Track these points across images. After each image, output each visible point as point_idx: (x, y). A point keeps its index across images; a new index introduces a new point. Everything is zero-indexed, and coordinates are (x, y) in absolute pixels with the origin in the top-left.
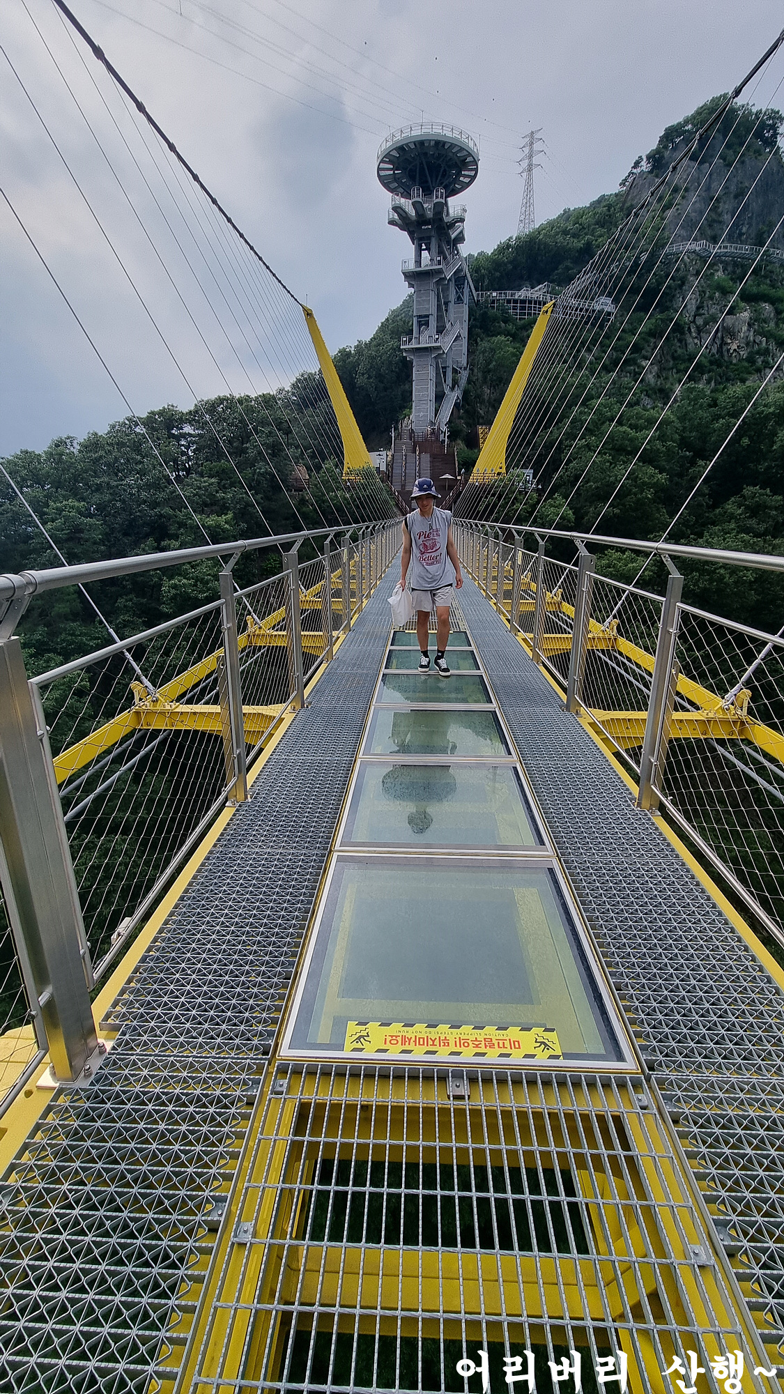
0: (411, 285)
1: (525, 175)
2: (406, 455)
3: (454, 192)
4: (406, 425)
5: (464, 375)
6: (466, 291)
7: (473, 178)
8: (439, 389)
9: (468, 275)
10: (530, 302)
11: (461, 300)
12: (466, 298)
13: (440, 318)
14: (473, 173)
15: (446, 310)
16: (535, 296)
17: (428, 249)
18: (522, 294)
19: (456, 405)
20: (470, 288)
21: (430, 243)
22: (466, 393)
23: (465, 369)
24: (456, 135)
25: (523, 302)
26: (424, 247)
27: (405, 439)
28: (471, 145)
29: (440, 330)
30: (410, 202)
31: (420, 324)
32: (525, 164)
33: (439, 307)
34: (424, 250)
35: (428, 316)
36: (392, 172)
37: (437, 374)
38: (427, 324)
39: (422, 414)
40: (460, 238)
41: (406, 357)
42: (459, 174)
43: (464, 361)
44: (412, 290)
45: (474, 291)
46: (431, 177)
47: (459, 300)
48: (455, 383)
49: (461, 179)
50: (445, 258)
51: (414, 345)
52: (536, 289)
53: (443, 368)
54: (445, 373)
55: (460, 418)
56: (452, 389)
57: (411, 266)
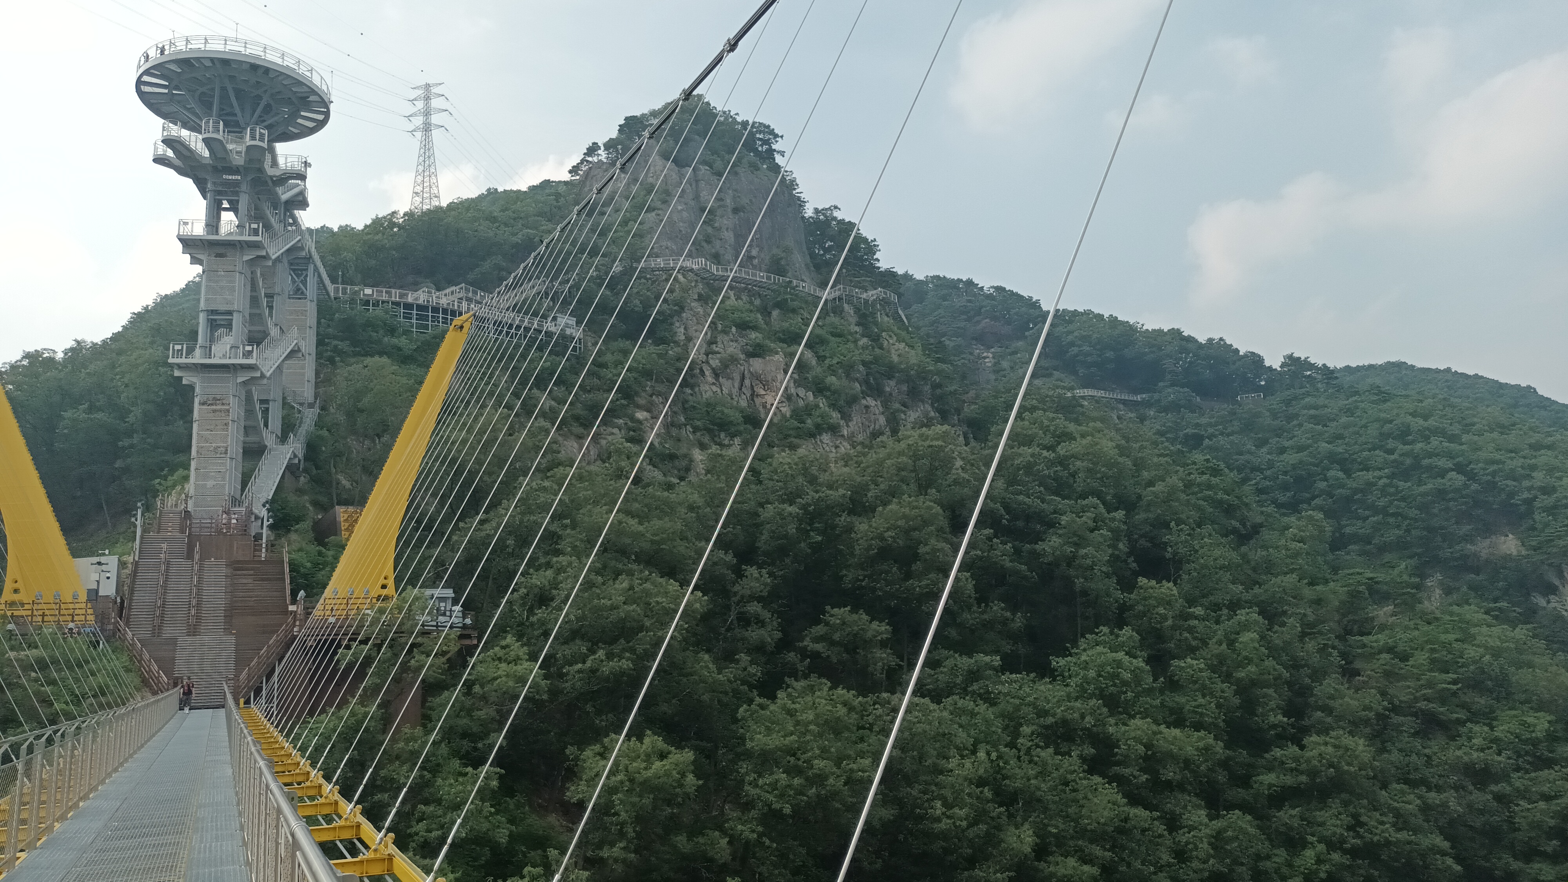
0: (195, 260)
1: (419, 135)
2: (168, 564)
3: (287, 137)
4: (170, 502)
5: (310, 416)
6: (312, 281)
7: (321, 124)
8: (252, 439)
9: (316, 257)
10: (435, 310)
11: (302, 293)
12: (311, 290)
13: (255, 318)
14: (321, 117)
15: (271, 308)
16: (444, 301)
17: (234, 208)
18: (421, 296)
19: (291, 469)
20: (320, 276)
21: (238, 201)
22: (312, 449)
23: (311, 406)
24: (289, 62)
25: (420, 308)
26: (226, 205)
27: (172, 531)
28: (316, 80)
29: (257, 339)
30: (200, 137)
31: (213, 325)
32: (419, 121)
33: (254, 301)
34: (226, 209)
35: (230, 313)
36: (166, 91)
37: (249, 412)
38: (229, 326)
39: (210, 483)
40: (301, 202)
41: (180, 378)
42: (295, 115)
43: (308, 392)
44: (198, 269)
45: (327, 281)
46: (242, 110)
47: (299, 293)
48: (288, 428)
49: (300, 121)
50: (267, 227)
51: (197, 358)
52: (448, 291)
53: (262, 402)
54: (266, 412)
55: (300, 491)
56: (283, 439)
57: (199, 230)
